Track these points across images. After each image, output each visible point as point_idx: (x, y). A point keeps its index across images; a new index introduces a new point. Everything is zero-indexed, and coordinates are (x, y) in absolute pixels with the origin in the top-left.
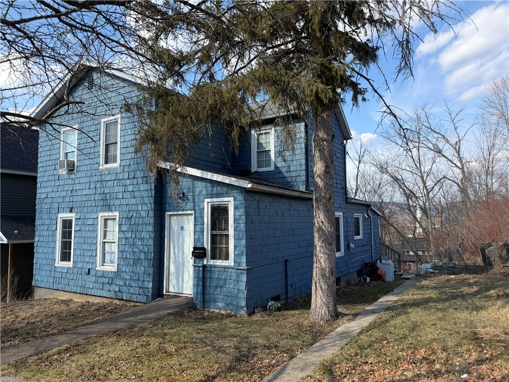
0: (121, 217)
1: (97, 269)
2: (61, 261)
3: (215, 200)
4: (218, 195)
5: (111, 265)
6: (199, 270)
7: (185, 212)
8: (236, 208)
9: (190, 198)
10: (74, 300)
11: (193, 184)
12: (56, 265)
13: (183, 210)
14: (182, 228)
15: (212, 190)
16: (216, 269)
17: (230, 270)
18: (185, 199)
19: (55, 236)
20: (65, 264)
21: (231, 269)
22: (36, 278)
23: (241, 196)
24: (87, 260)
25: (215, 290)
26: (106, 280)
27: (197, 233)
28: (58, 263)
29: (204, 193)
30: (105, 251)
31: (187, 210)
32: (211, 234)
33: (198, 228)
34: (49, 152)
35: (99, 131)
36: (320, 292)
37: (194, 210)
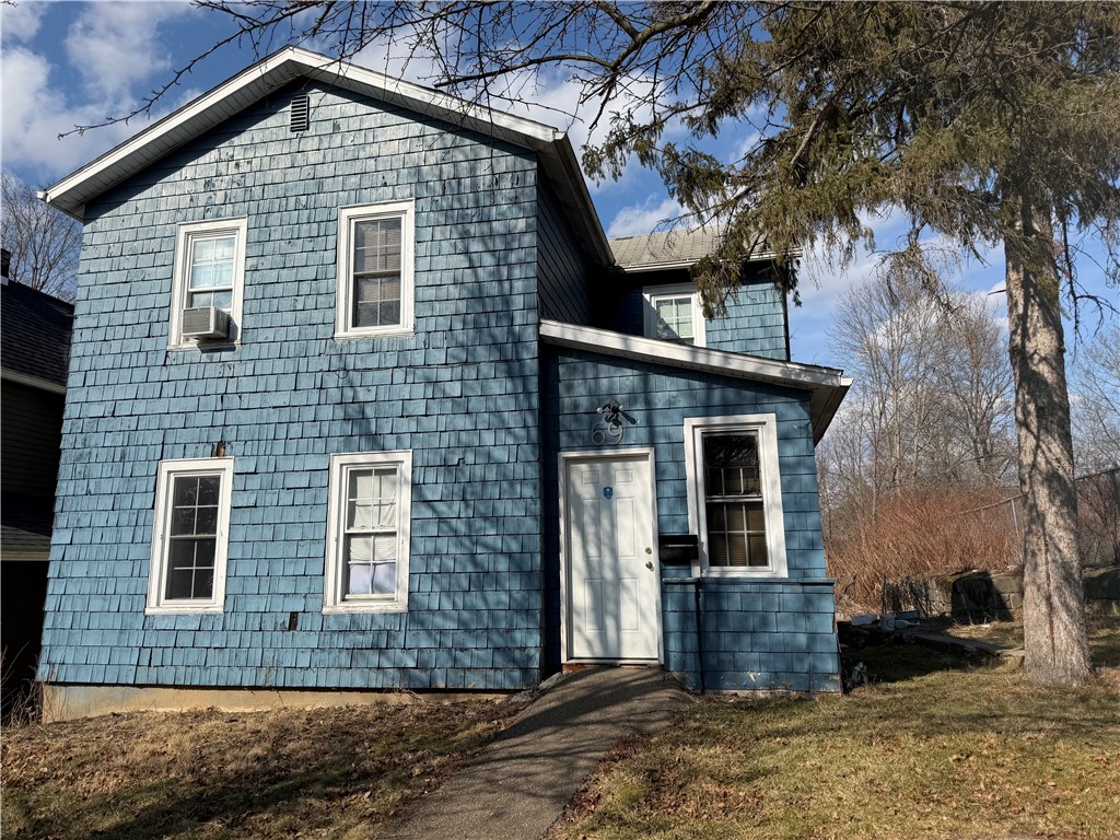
0: (419, 464)
1: (325, 610)
2: (166, 598)
3: (717, 420)
4: (727, 408)
5: (374, 596)
6: (686, 594)
7: (623, 451)
8: (784, 438)
9: (639, 416)
10: (224, 709)
11: (646, 382)
12: (148, 611)
13: (616, 446)
14: (608, 493)
15: (709, 397)
16: (737, 589)
17: (779, 588)
18: (621, 417)
19: (149, 525)
20: (191, 606)
21: (781, 586)
22: (57, 657)
23: (801, 409)
24: (284, 586)
25: (736, 641)
26: (368, 640)
27: (664, 502)
28: (158, 604)
29: (682, 403)
30: (349, 559)
31: (629, 445)
32: (707, 504)
33: (668, 490)
34: (125, 290)
35: (331, 239)
36: (1064, 616)
37: (652, 443)
